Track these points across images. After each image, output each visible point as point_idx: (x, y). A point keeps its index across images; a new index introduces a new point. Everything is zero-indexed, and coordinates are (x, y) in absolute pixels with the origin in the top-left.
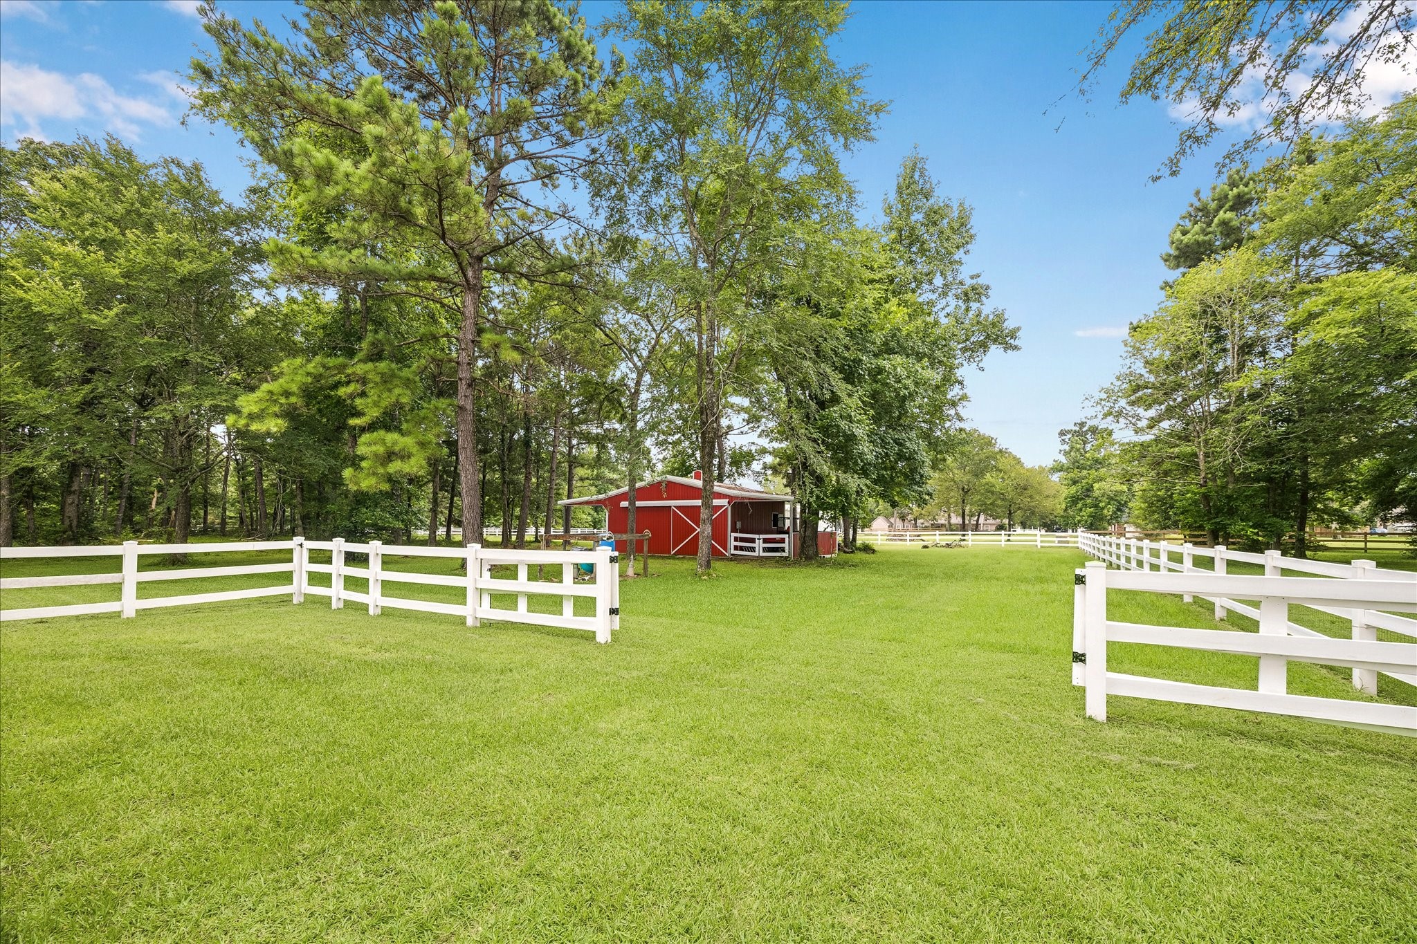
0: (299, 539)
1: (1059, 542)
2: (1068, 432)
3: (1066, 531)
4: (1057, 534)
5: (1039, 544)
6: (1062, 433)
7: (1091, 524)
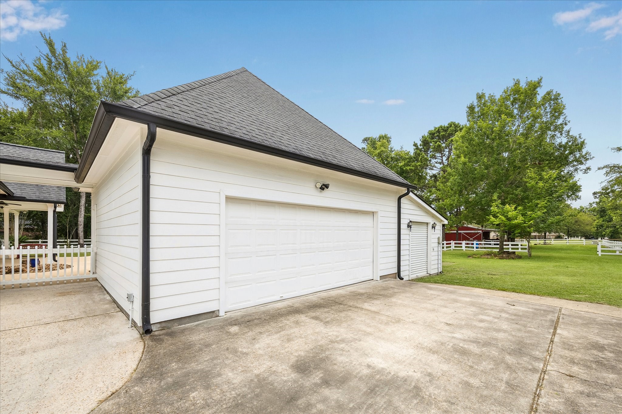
0: (452, 241)
1: (594, 243)
2: (598, 193)
3: (597, 239)
4: (593, 240)
5: (585, 244)
6: (594, 193)
7: (612, 236)
